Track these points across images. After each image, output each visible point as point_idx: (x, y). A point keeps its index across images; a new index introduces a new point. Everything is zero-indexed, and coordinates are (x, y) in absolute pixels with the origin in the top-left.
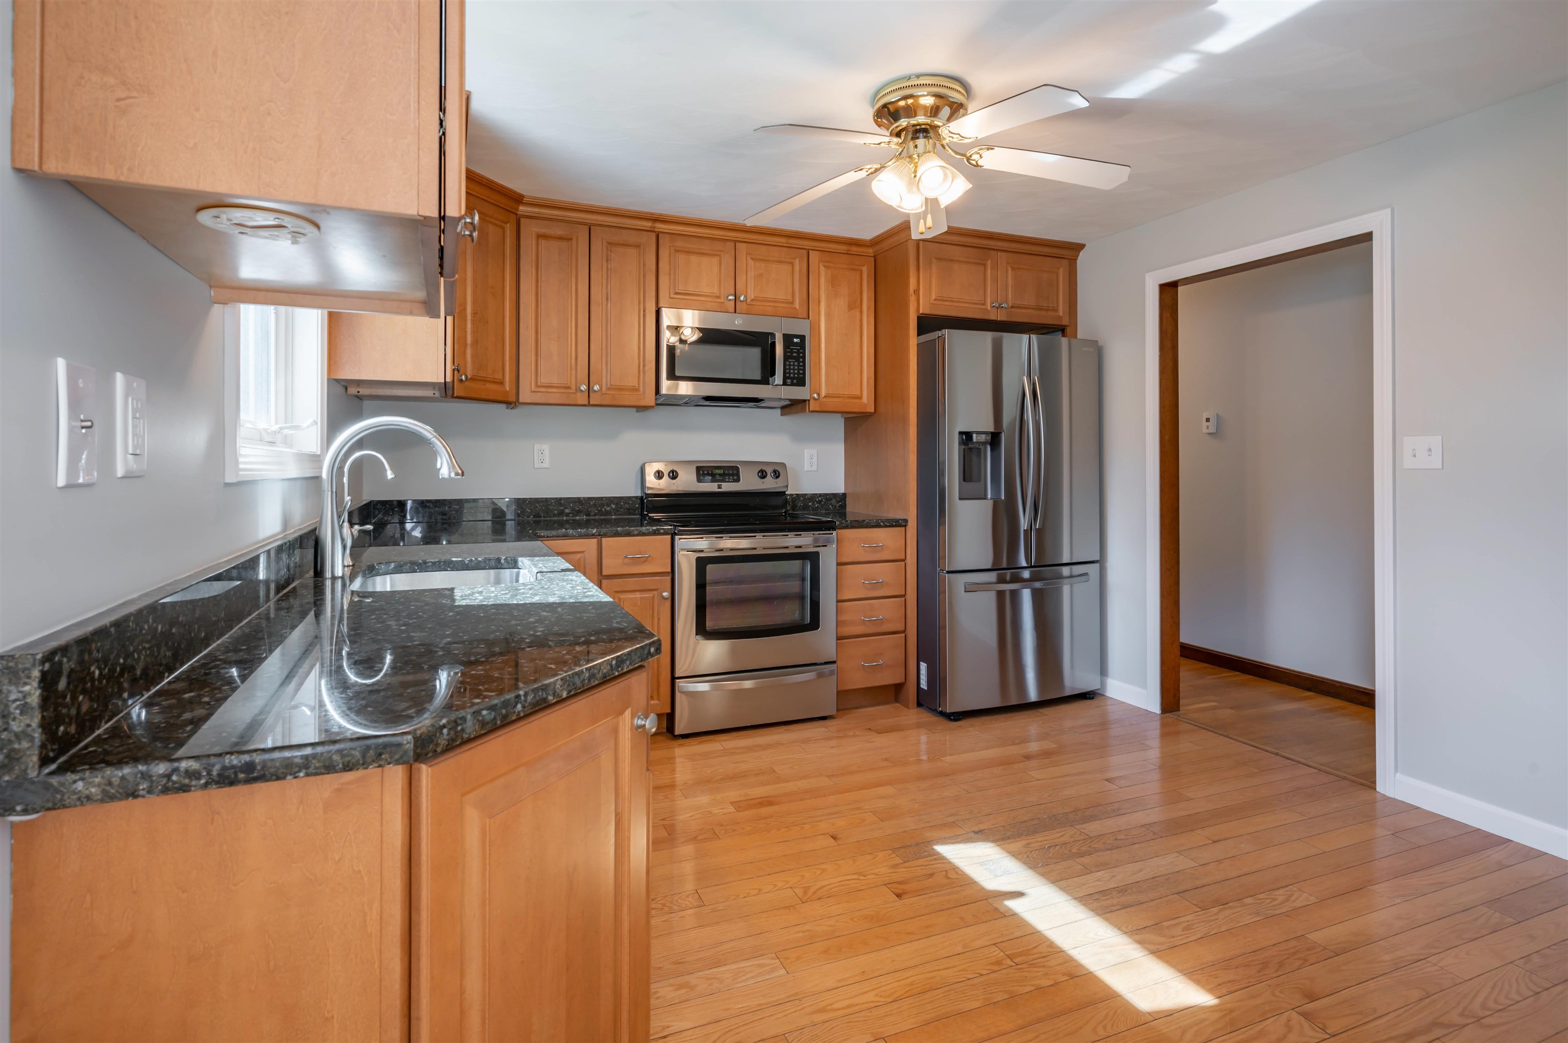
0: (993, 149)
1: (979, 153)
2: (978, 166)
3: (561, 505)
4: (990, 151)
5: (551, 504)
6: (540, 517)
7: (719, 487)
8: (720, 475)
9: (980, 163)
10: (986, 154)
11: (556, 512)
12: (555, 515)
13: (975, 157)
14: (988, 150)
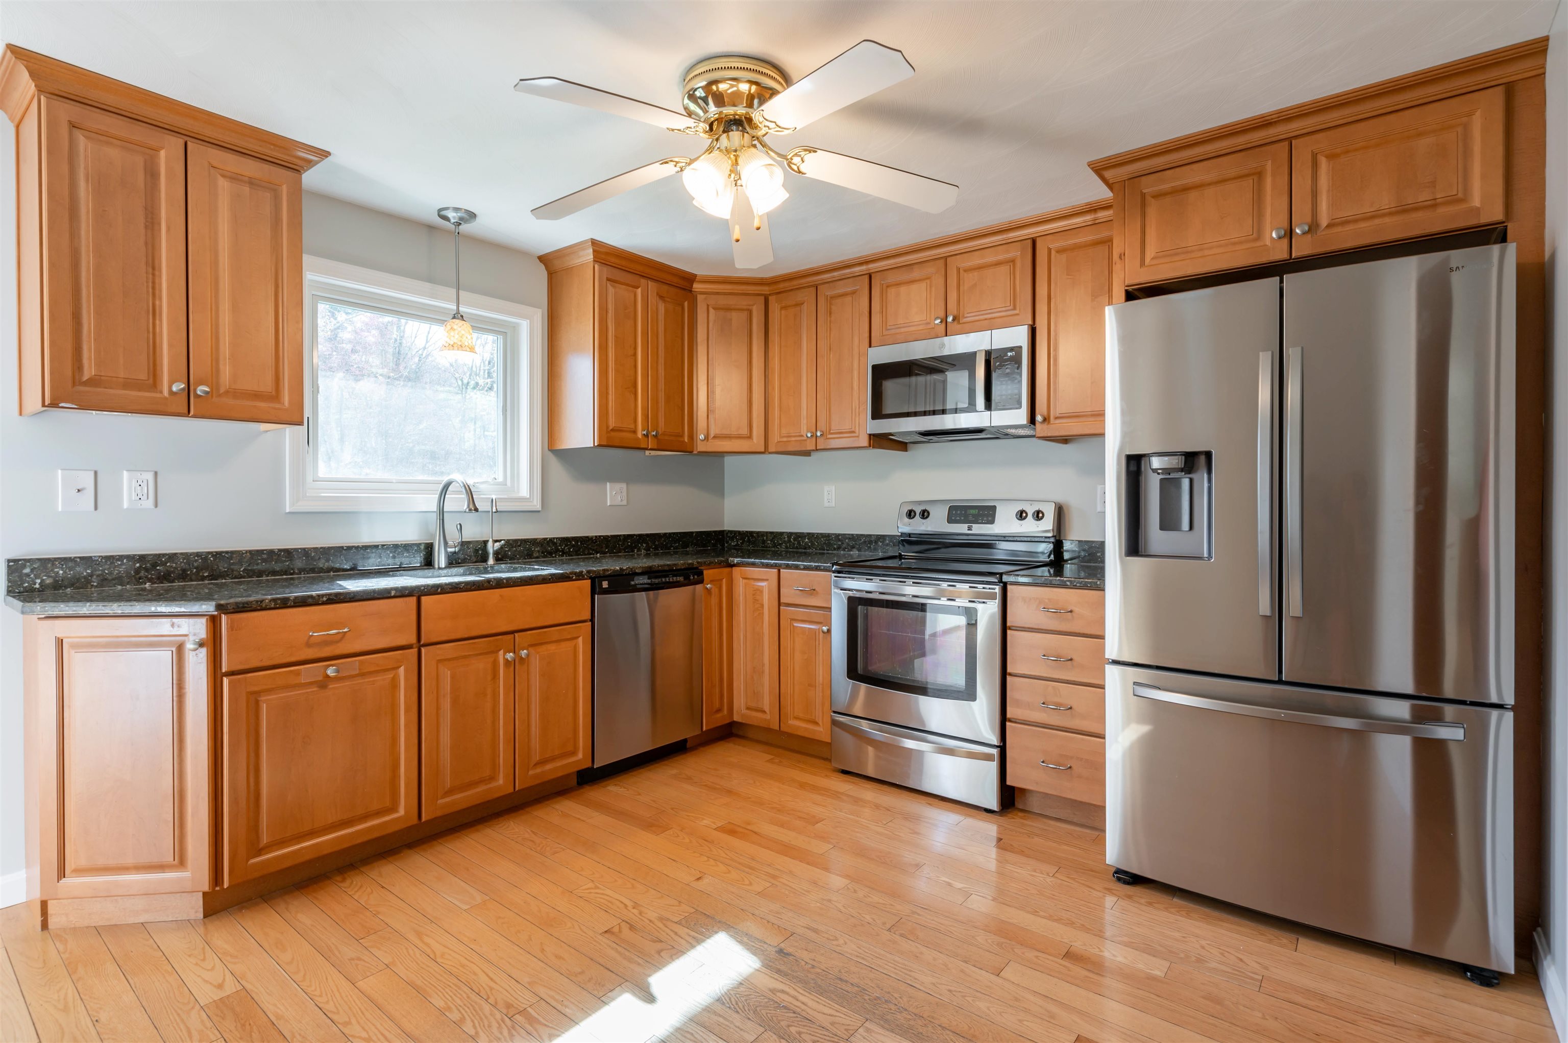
0: (816, 152)
1: (800, 156)
2: (800, 172)
3: (839, 540)
4: (813, 154)
5: (832, 539)
6: (824, 550)
7: (970, 528)
8: (973, 515)
9: (802, 169)
10: (809, 157)
11: (835, 546)
12: (835, 549)
13: (796, 160)
14: (810, 152)
